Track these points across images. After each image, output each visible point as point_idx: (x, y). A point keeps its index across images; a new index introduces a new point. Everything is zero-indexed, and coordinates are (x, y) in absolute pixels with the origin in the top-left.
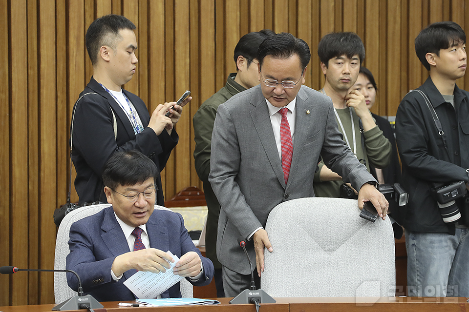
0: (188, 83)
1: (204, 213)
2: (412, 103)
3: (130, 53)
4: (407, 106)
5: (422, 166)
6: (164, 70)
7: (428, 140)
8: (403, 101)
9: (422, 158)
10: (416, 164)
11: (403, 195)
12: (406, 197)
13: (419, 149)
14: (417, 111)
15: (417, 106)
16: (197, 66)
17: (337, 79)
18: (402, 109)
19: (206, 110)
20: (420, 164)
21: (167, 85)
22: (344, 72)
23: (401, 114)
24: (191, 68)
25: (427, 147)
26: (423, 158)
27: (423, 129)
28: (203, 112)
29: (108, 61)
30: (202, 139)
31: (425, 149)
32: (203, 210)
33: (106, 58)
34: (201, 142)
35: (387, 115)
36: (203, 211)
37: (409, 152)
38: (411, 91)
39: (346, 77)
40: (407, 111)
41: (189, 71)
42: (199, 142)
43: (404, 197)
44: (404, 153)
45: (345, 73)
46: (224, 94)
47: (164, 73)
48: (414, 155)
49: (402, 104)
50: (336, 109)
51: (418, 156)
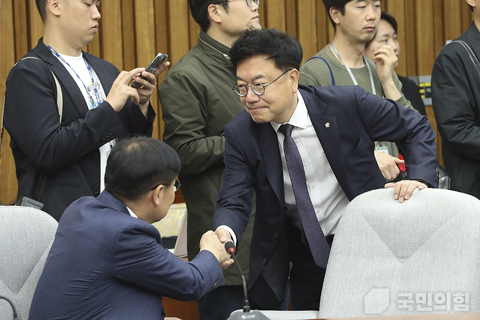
0: (153, 41)
1: (181, 213)
2: (452, 59)
3: (89, 5)
4: (445, 62)
5: (466, 141)
6: (120, 24)
7: (474, 105)
8: (440, 56)
9: (466, 130)
10: (459, 138)
11: (443, 179)
12: (447, 181)
13: (462, 119)
14: (459, 69)
15: (459, 61)
16: (165, 18)
17: (360, 28)
18: (439, 66)
19: (174, 78)
20: (463, 139)
21: (125, 44)
22: (368, 18)
23: (438, 72)
24: (157, 21)
25: (473, 115)
26: (468, 131)
27: (467, 91)
28: (170, 81)
29: (58, 16)
30: (172, 118)
31: (470, 118)
32: (179, 208)
33: (55, 11)
34: (171, 121)
35: (417, 74)
36: (178, 211)
37: (450, 122)
38: (448, 42)
39: (372, 24)
40: (446, 69)
41: (153, 25)
42: (169, 122)
43: (445, 181)
44: (444, 124)
45: (370, 20)
46: (196, 55)
47: (120, 28)
48: (455, 127)
49: (439, 60)
50: (350, 69)
51: (462, 127)
